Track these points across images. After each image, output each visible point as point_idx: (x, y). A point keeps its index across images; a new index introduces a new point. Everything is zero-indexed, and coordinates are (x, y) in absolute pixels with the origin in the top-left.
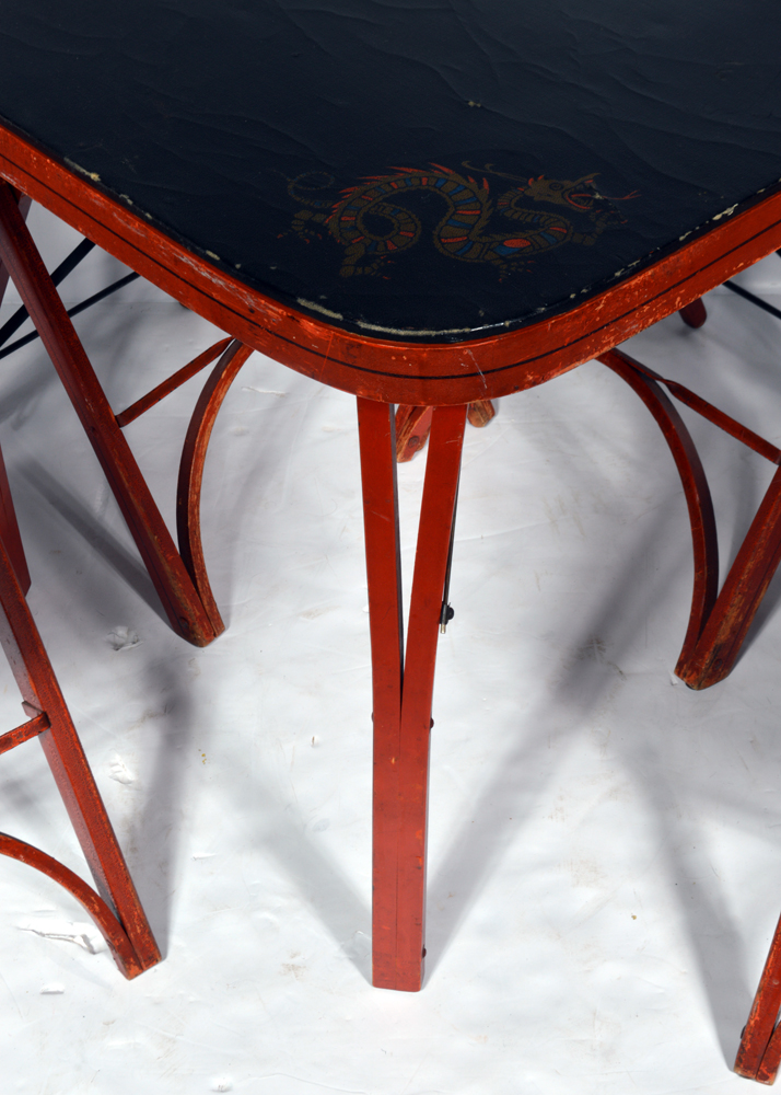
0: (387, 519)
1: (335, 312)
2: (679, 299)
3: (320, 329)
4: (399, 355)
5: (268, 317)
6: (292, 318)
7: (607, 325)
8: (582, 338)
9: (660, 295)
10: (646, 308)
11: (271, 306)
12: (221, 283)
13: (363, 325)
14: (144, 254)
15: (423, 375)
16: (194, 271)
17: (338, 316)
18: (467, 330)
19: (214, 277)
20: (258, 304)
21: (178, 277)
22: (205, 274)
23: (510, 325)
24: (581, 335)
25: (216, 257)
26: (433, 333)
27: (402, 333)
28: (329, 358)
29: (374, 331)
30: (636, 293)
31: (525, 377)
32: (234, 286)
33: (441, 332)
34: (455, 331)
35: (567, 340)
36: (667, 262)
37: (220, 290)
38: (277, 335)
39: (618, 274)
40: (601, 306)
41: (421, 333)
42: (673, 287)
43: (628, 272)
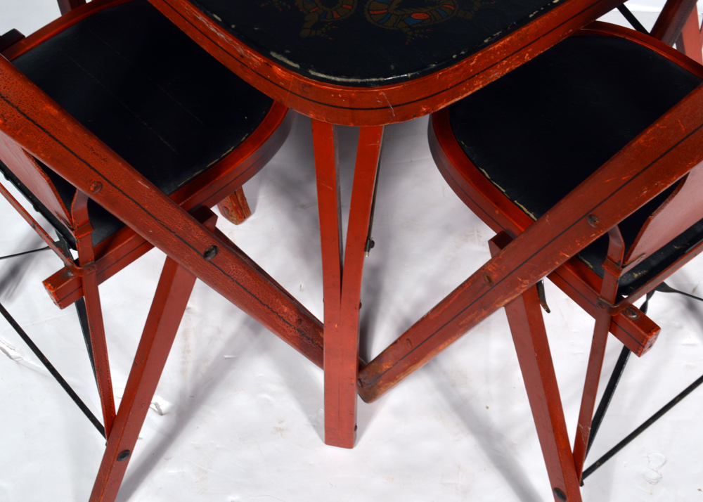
0: (331, 188)
1: (295, 63)
2: (527, 55)
3: (285, 73)
4: (336, 93)
5: (252, 62)
6: (267, 64)
7: (478, 74)
8: (460, 83)
9: (515, 53)
10: (505, 62)
11: (254, 55)
12: (222, 36)
13: (313, 73)
14: (176, 11)
15: (353, 107)
16: (206, 26)
17: (297, 66)
18: (382, 79)
19: (218, 32)
20: (246, 53)
21: (196, 28)
22: (213, 29)
23: (411, 76)
24: (460, 81)
25: (219, 19)
26: (359, 81)
27: (338, 79)
28: (291, 92)
29: (320, 77)
30: (498, 53)
31: (421, 109)
32: (230, 39)
33: (364, 80)
34: (374, 80)
35: (450, 85)
36: (520, 32)
37: (222, 40)
38: (258, 74)
39: (486, 41)
40: (474, 62)
41: (351, 80)
42: (524, 47)
43: (493, 39)
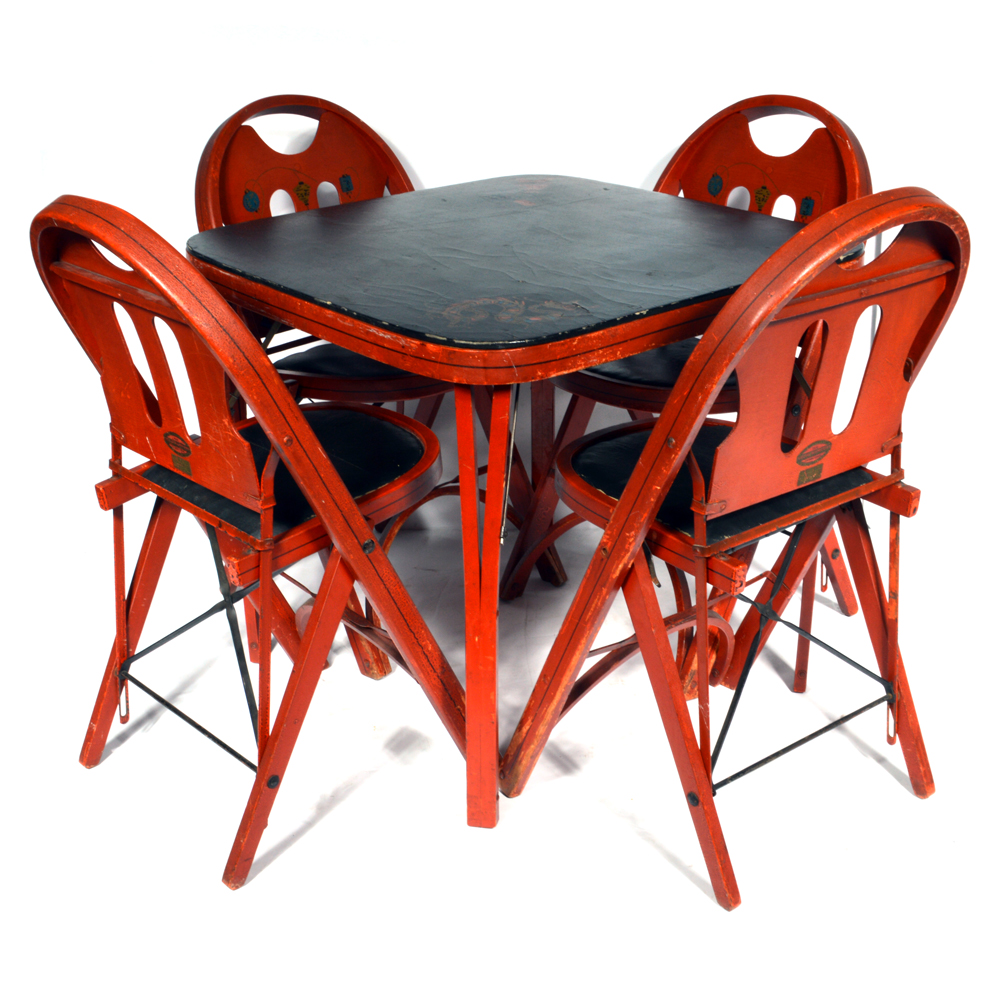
0: (471, 469)
2: (619, 352)
3: (436, 347)
4: (473, 355)
5: (411, 347)
6: (423, 344)
7: (579, 355)
8: (567, 358)
9: (608, 347)
10: (601, 352)
11: (413, 341)
12: (389, 336)
13: (456, 341)
14: (351, 336)
15: (486, 366)
16: (376, 335)
17: (444, 339)
18: (507, 342)
19: (386, 335)
20: (406, 342)
21: (368, 342)
22: (381, 335)
23: (528, 342)
25: (386, 324)
27: (475, 344)
28: (439, 363)
29: (462, 343)
31: (537, 373)
32: (395, 336)
33: (494, 343)
34: (501, 342)
35: (558, 357)
36: (610, 329)
37: (388, 341)
38: (415, 357)
39: (584, 328)
40: (576, 343)
42: (615, 344)
43: (590, 329)
